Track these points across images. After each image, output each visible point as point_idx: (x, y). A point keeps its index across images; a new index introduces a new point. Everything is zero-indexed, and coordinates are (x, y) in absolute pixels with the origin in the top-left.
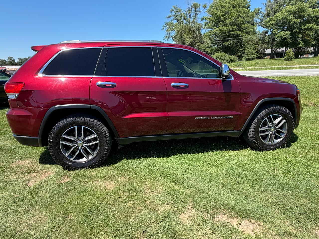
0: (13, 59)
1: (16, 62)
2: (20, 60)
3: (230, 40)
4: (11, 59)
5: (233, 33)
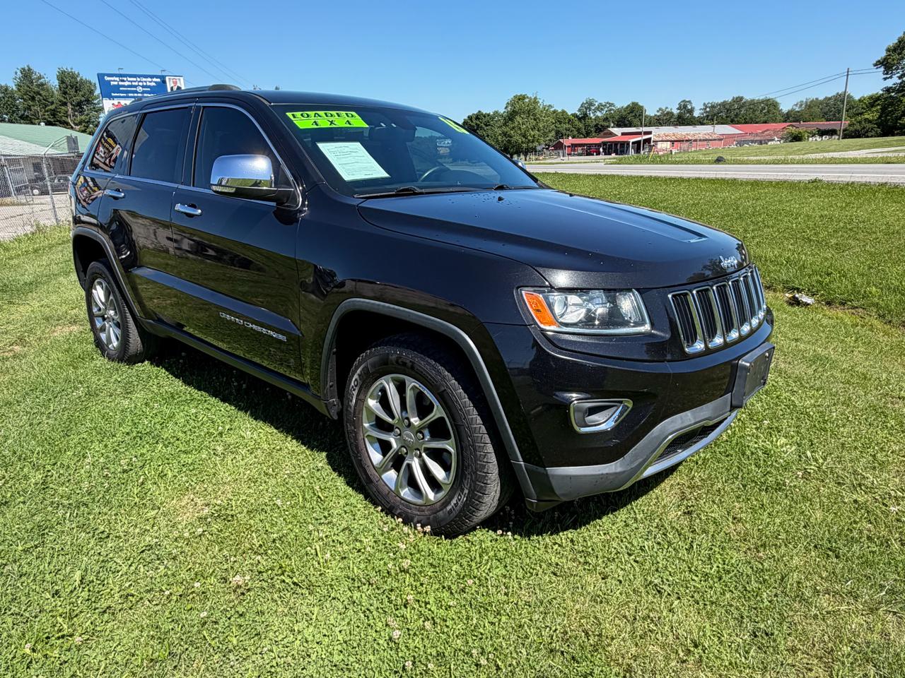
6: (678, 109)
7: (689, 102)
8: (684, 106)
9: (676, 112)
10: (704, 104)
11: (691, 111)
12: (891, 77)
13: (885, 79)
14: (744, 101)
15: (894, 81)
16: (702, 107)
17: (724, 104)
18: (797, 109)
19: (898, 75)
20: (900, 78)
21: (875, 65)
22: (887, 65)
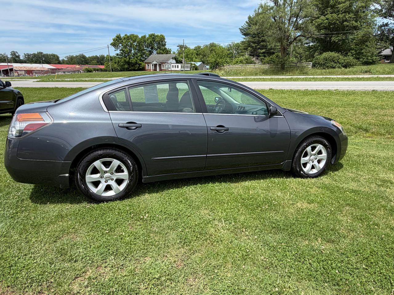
0: (17, 55)
1: (22, 58)
2: (27, 56)
3: (341, 35)
4: (15, 54)
5: (348, 24)
6: (11, 55)
7: (16, 52)
8: (13, 54)
9: (10, 56)
10: (24, 54)
11: (18, 57)
12: (117, 50)
13: (115, 50)
14: (43, 54)
15: (118, 52)
16: (24, 55)
17: (34, 55)
18: (66, 59)
19: (120, 49)
20: (120, 50)
21: (111, 44)
22: (114, 45)
